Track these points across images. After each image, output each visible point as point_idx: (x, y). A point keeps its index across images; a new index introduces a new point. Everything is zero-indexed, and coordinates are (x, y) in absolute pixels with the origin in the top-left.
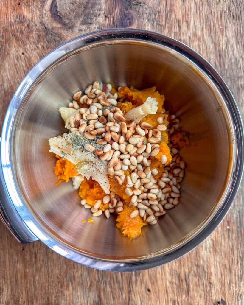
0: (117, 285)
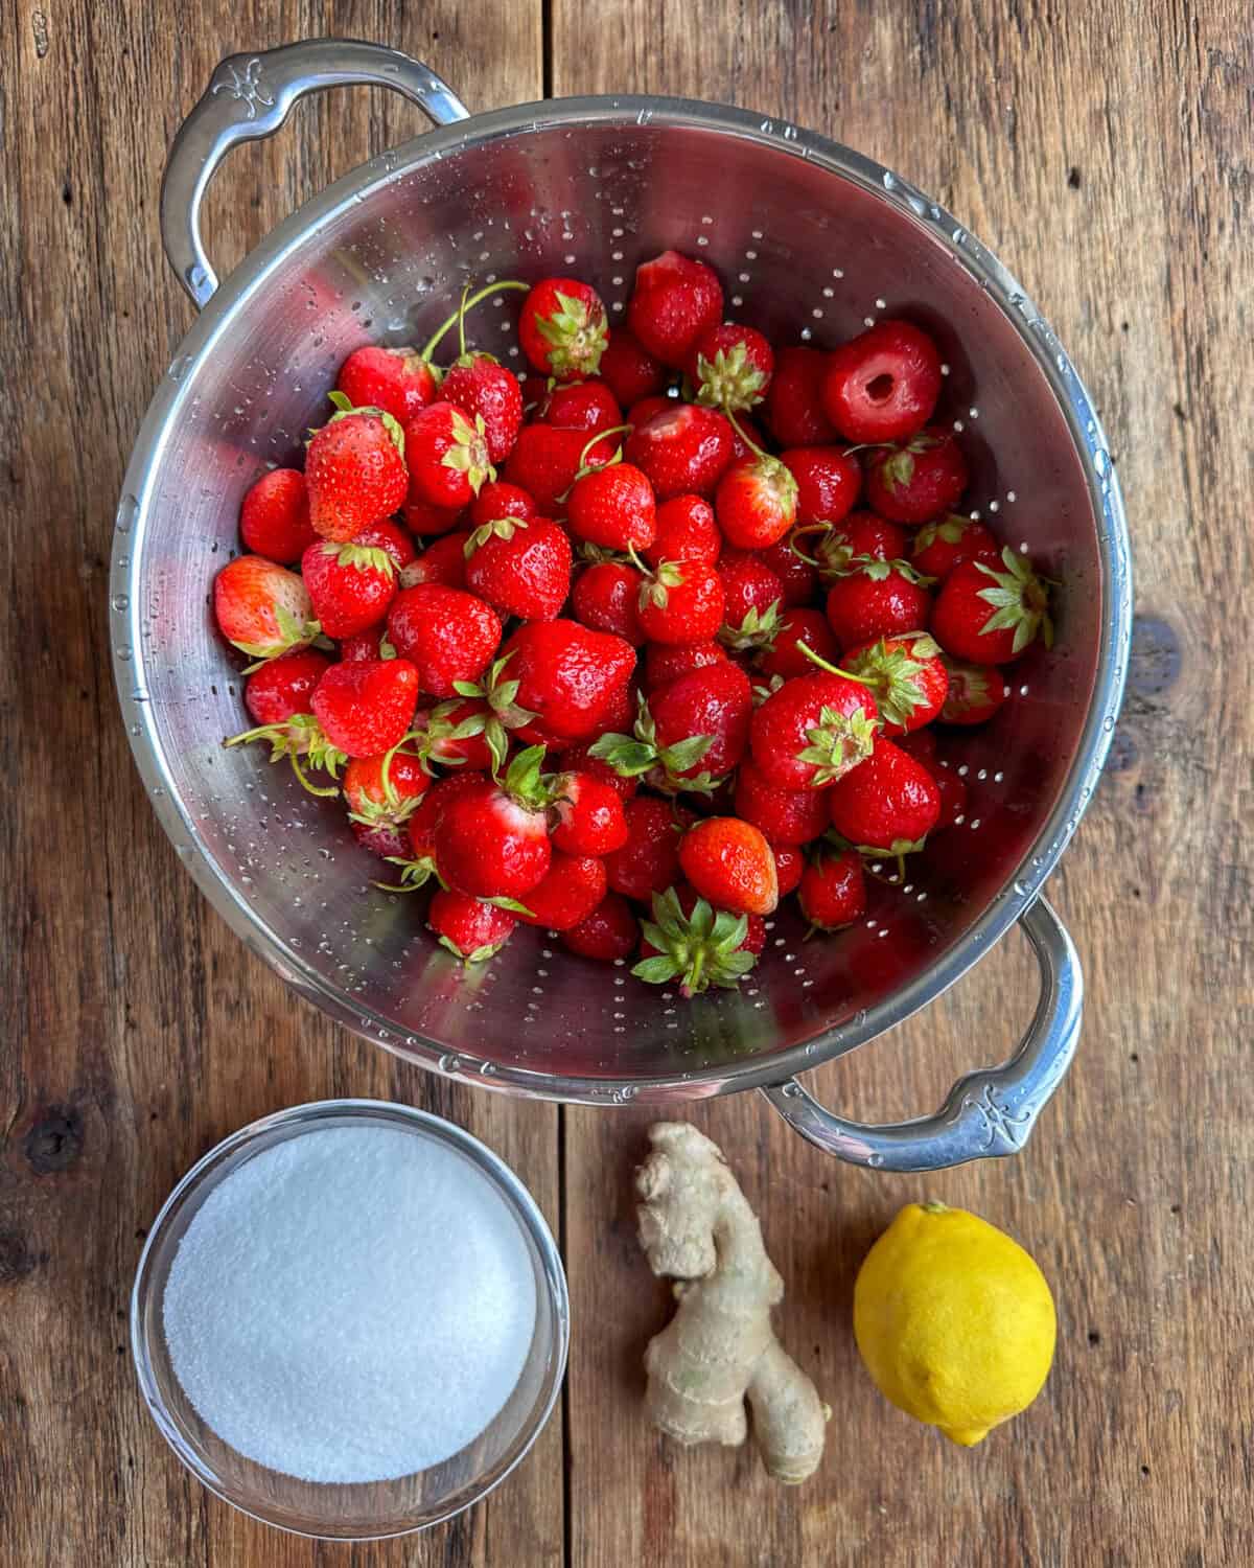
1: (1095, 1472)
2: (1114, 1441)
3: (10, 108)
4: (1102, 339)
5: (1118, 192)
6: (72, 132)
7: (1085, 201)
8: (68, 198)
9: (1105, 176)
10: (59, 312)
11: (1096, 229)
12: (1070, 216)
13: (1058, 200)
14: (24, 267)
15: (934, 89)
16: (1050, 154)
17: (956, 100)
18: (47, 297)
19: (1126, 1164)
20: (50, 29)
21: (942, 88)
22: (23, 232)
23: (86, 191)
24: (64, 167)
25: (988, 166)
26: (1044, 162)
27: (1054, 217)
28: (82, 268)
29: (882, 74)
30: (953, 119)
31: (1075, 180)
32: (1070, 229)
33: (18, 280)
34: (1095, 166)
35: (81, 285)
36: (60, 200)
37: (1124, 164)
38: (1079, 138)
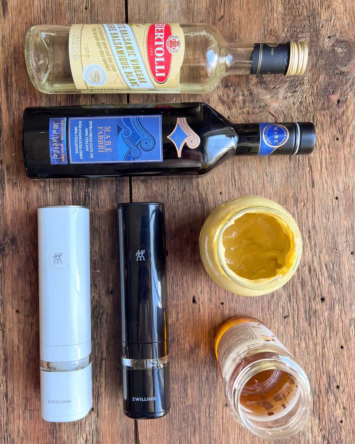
0: (311, 343)
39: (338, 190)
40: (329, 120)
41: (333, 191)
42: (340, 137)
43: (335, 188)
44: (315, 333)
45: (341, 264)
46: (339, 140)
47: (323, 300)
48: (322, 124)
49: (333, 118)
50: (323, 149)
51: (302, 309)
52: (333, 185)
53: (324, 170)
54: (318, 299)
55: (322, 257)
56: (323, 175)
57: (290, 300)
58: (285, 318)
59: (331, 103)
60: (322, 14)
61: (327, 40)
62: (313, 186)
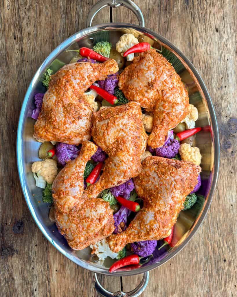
1: (225, 287)
2: (229, 281)
3: (3, 21)
4: (223, 62)
5: (226, 33)
6: (15, 25)
7: (219, 35)
8: (15, 39)
9: (223, 29)
10: (14, 62)
11: (221, 40)
12: (216, 38)
13: (214, 34)
14: (7, 53)
15: (188, 13)
16: (212, 25)
17: (193, 15)
18: (11, 59)
19: (231, 226)
20: (10, 4)
21: (190, 12)
22: (6, 45)
23: (18, 37)
24: (14, 32)
25: (200, 28)
26: (211, 27)
27: (213, 38)
28: (18, 52)
29: (178, 10)
30: (193, 19)
31: (217, 30)
32: (216, 40)
33: (5, 55)
34: (221, 27)
35: (18, 56)
36: (13, 39)
37: (227, 27)
38: (218, 22)
39: (232, 201)
40: (227, 162)
41: (230, 201)
42: (233, 172)
43: (231, 200)
44: (221, 279)
45: (235, 241)
46: (233, 173)
47: (225, 260)
48: (223, 165)
49: (229, 162)
50: (224, 179)
51: (214, 266)
52: (230, 198)
53: (225, 190)
54: (222, 260)
55: (224, 237)
56: (224, 192)
57: (207, 261)
58: (205, 271)
59: (228, 153)
60: (222, 104)
61: (225, 119)
62: (219, 199)
